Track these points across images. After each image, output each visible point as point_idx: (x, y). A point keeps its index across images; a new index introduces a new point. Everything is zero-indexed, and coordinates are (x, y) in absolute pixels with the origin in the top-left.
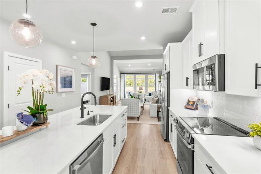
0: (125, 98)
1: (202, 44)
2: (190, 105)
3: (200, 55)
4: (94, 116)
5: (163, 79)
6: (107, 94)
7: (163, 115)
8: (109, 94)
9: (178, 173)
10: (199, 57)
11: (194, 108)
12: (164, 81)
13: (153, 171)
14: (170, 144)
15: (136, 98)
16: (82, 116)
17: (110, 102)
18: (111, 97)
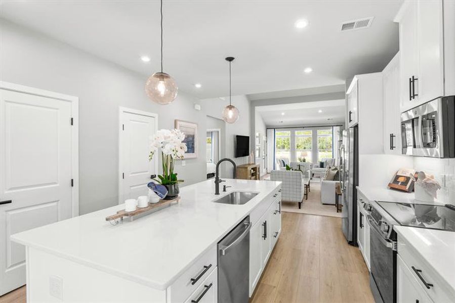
0: (274, 169)
1: (415, 78)
2: (400, 183)
3: (413, 96)
4: (232, 194)
5: (345, 136)
6: (245, 163)
7: (345, 201)
8: (247, 163)
9: (375, 301)
10: (411, 100)
11: (407, 188)
12: (347, 140)
13: (327, 285)
14: (360, 251)
15: (296, 170)
16: (217, 193)
17: (250, 176)
18: (252, 169)
